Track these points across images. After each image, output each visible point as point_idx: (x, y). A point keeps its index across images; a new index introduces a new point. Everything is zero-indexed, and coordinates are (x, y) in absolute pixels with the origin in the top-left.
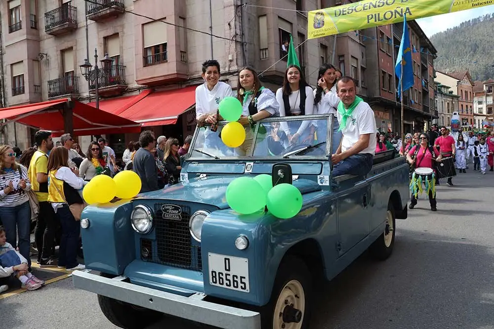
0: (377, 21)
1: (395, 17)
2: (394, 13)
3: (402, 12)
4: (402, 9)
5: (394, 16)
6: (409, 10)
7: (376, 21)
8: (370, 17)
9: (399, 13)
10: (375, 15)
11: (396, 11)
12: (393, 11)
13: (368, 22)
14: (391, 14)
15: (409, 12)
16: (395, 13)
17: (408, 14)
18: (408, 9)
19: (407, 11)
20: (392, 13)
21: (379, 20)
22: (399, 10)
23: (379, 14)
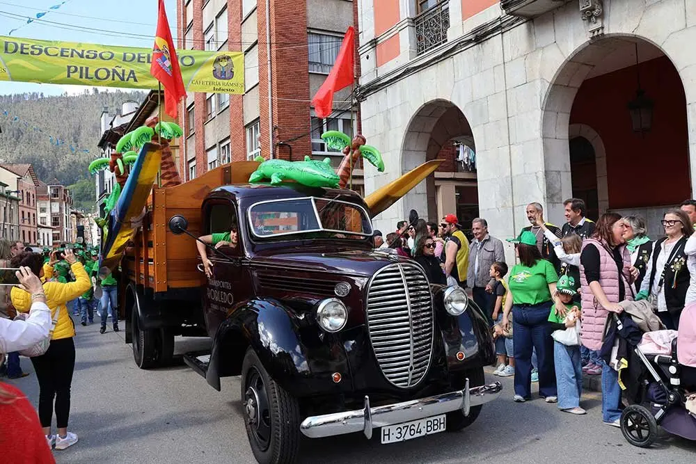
0: (84, 77)
1: (113, 79)
2: (111, 73)
3: (123, 74)
4: (123, 71)
5: (111, 77)
6: (133, 74)
7: (81, 77)
8: (73, 69)
9: (118, 75)
10: (81, 68)
11: (114, 71)
12: (110, 70)
13: (69, 76)
14: (106, 74)
15: (134, 77)
16: (113, 75)
17: (133, 79)
18: (132, 72)
19: (132, 75)
20: (108, 72)
21: (87, 77)
22: (119, 71)
23: (87, 69)
